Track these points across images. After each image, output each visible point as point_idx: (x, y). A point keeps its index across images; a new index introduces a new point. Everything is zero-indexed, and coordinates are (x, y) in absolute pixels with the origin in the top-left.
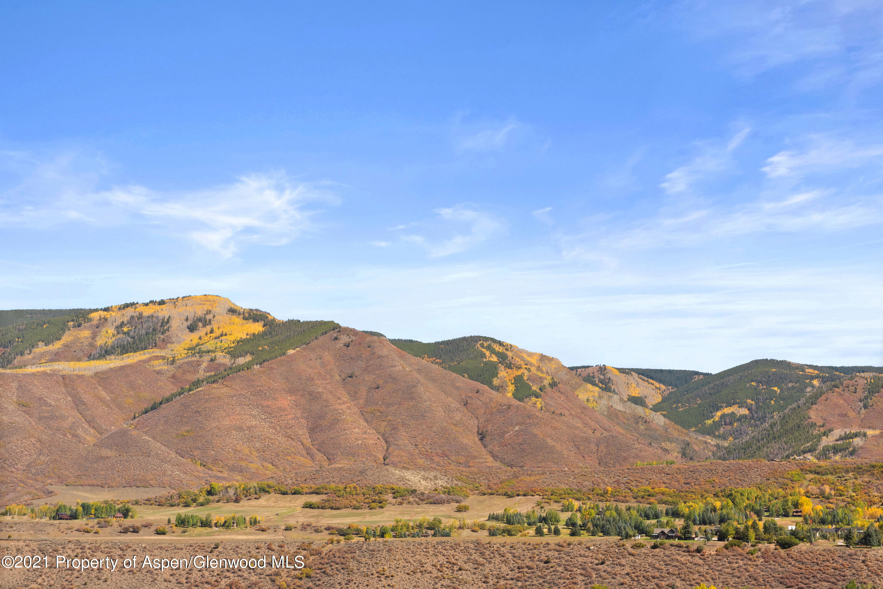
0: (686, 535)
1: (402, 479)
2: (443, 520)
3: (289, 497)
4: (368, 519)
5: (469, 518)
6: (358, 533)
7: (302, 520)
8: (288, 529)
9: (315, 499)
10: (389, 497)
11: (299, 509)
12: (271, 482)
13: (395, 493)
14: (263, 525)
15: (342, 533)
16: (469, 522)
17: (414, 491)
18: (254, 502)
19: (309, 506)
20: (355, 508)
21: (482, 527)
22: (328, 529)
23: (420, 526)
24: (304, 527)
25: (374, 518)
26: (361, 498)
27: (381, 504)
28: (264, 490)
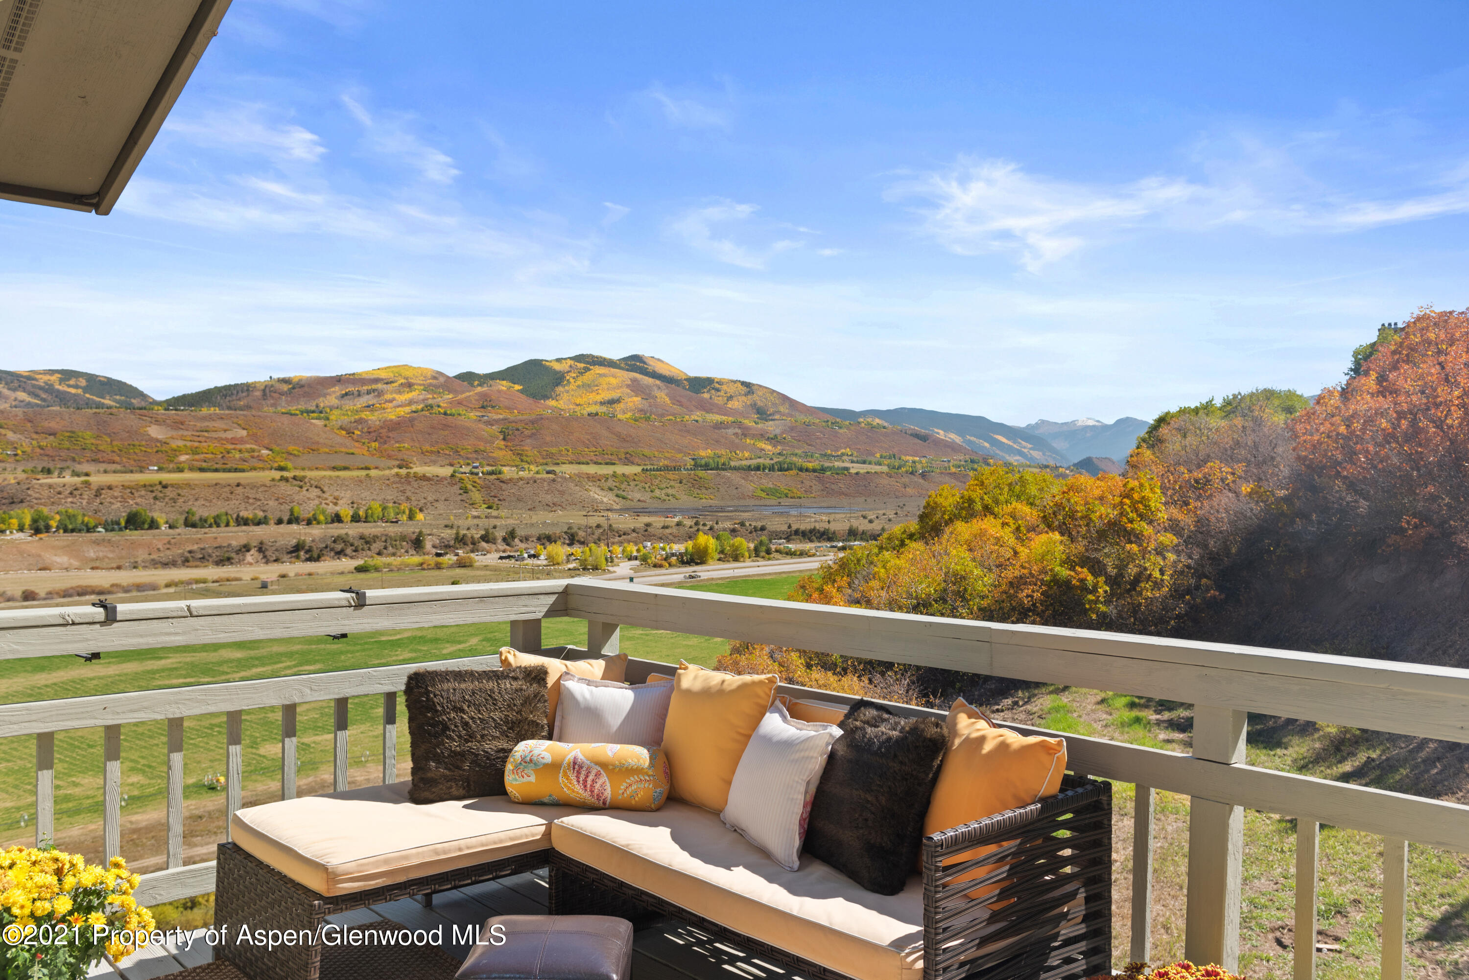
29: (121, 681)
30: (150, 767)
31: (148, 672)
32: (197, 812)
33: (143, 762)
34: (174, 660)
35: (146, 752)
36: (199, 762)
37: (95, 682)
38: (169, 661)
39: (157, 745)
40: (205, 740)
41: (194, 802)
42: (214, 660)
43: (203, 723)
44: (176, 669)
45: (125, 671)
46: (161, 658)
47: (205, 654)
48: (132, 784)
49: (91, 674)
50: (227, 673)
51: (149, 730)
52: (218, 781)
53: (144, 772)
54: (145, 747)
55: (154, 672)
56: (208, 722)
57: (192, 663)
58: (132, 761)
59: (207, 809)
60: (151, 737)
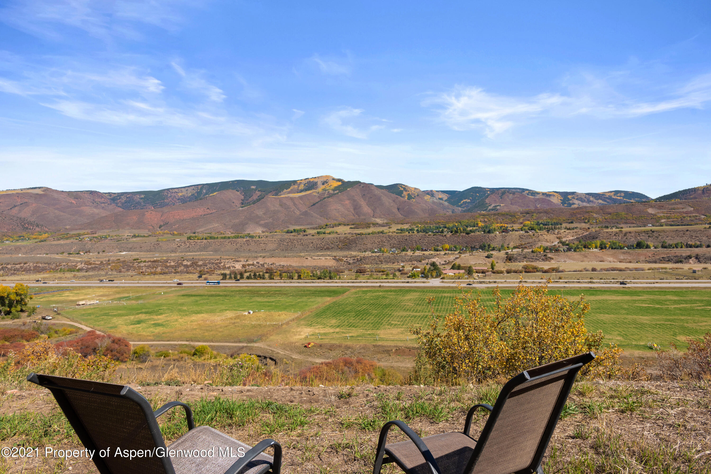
0: (442, 232)
1: (375, 221)
2: (385, 231)
3: (346, 226)
4: (366, 231)
5: (391, 230)
6: (363, 234)
7: (349, 232)
8: (345, 234)
9: (353, 226)
10: (371, 225)
11: (349, 229)
12: (342, 222)
13: (373, 224)
14: (339, 233)
15: (359, 234)
16: (391, 231)
17: (378, 224)
18: (337, 228)
19: (351, 228)
20: (363, 228)
21: (394, 232)
22: (355, 234)
23: (379, 232)
24: (349, 233)
25: (368, 231)
26: (364, 226)
27: (369, 227)
28: (340, 225)
29: (622, 302)
30: (626, 335)
31: (633, 300)
32: (642, 356)
33: (623, 332)
34: (645, 297)
35: (625, 329)
36: (648, 337)
37: (612, 301)
38: (643, 297)
39: (631, 328)
40: (652, 329)
41: (641, 352)
42: (663, 299)
43: (652, 323)
44: (645, 300)
45: (624, 299)
46: (640, 296)
47: (659, 296)
48: (617, 340)
49: (610, 298)
50: (668, 305)
51: (629, 322)
52: (654, 345)
53: (623, 336)
54: (626, 328)
55: (636, 301)
56: (655, 322)
57: (653, 299)
58: (619, 331)
59: (647, 356)
60: (629, 324)
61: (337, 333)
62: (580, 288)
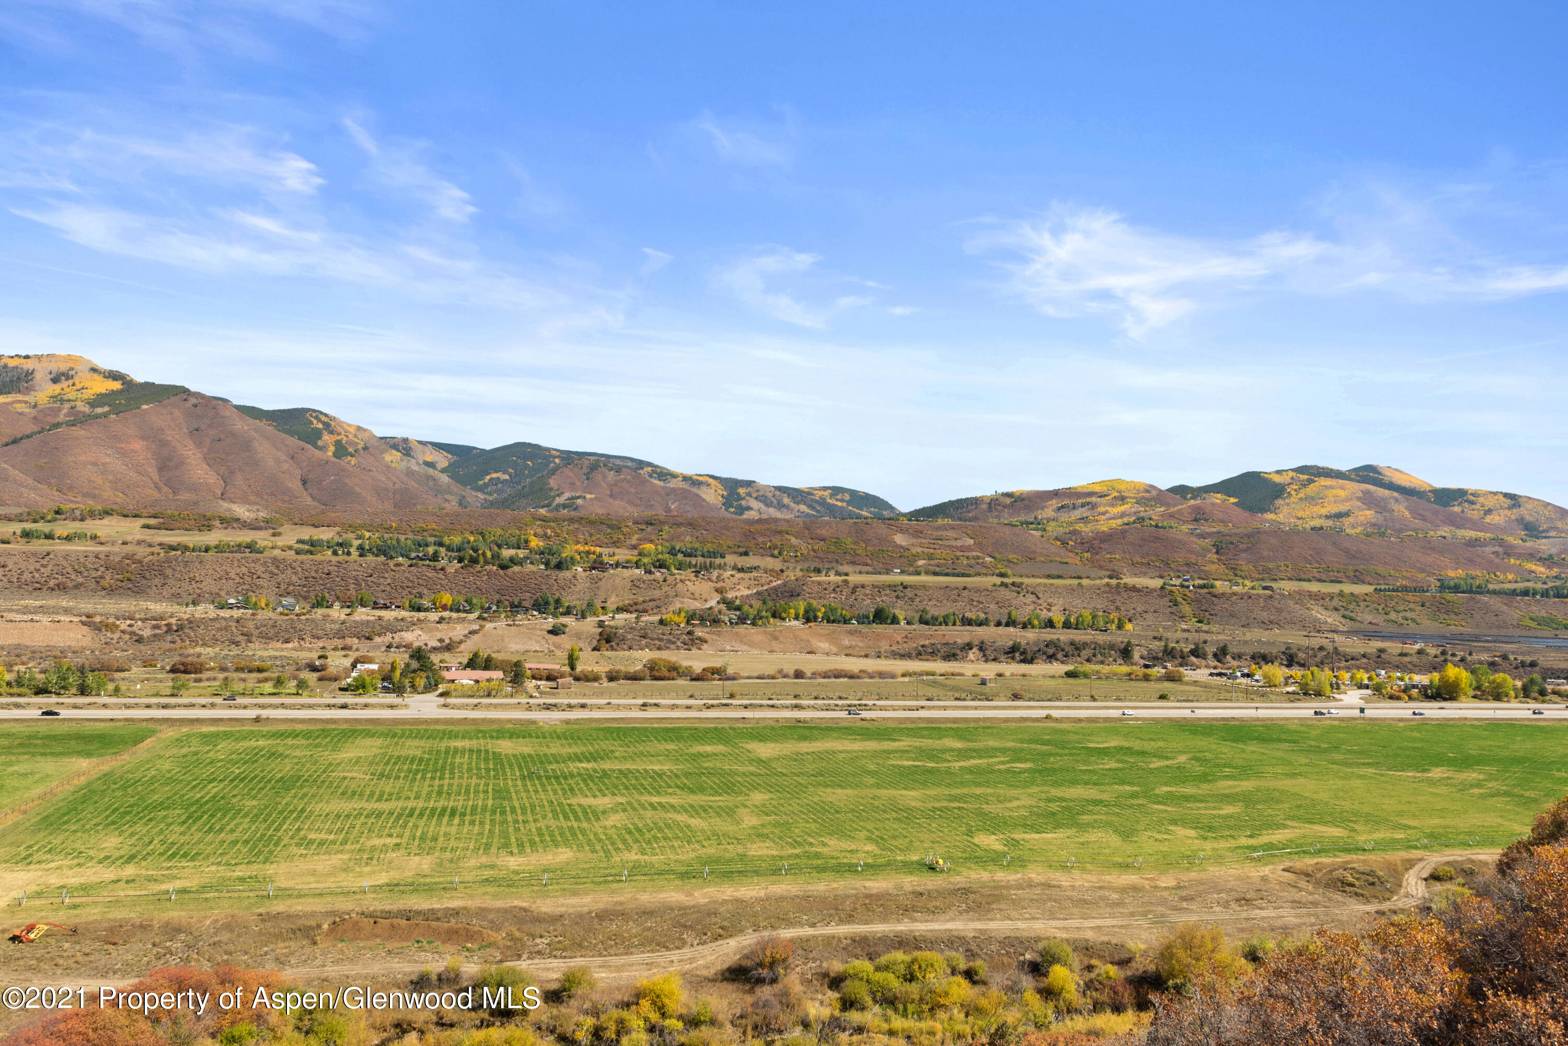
0: (435, 557)
1: (230, 510)
2: (259, 542)
3: (129, 519)
4: (197, 538)
5: (280, 542)
6: (186, 548)
7: (139, 537)
8: (124, 543)
9: (152, 522)
10: (217, 523)
11: (138, 529)
12: (114, 507)
13: (222, 520)
14: (103, 540)
15: (173, 548)
16: (280, 544)
17: (238, 520)
18: (98, 522)
19: (147, 527)
20: (187, 530)
21: (290, 548)
22: (160, 545)
23: (239, 545)
24: (139, 543)
25: (202, 538)
26: (193, 522)
27: (209, 528)
28: (107, 513)
29: (863, 756)
30: (882, 839)
31: (885, 751)
32: (919, 889)
33: (877, 833)
34: (906, 743)
35: (879, 825)
36: (922, 842)
37: (843, 755)
38: (902, 743)
39: (889, 819)
40: (928, 821)
41: (916, 879)
42: (938, 748)
43: (927, 806)
44: (907, 751)
45: (867, 748)
46: (895, 740)
47: (931, 741)
48: (867, 852)
49: (841, 748)
50: (949, 761)
51: (883, 805)
52: (937, 862)
53: (877, 843)
54: (879, 820)
55: (889, 752)
56: (932, 804)
57: (920, 748)
58: (868, 831)
59: (927, 887)
60: (884, 811)
61: (128, 882)
62: (777, 720)
